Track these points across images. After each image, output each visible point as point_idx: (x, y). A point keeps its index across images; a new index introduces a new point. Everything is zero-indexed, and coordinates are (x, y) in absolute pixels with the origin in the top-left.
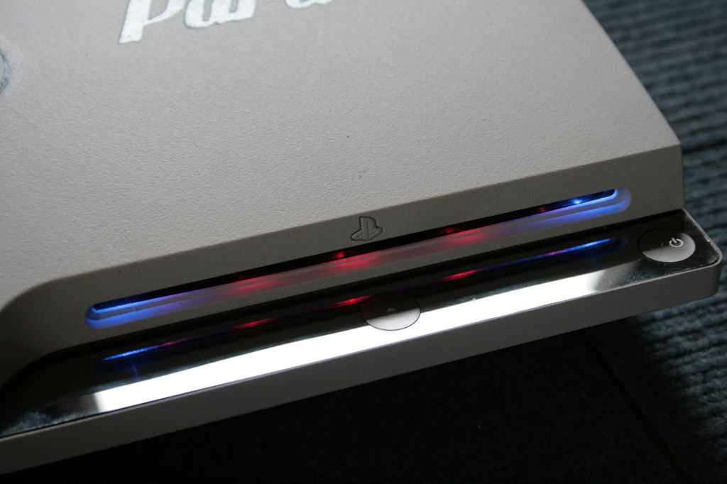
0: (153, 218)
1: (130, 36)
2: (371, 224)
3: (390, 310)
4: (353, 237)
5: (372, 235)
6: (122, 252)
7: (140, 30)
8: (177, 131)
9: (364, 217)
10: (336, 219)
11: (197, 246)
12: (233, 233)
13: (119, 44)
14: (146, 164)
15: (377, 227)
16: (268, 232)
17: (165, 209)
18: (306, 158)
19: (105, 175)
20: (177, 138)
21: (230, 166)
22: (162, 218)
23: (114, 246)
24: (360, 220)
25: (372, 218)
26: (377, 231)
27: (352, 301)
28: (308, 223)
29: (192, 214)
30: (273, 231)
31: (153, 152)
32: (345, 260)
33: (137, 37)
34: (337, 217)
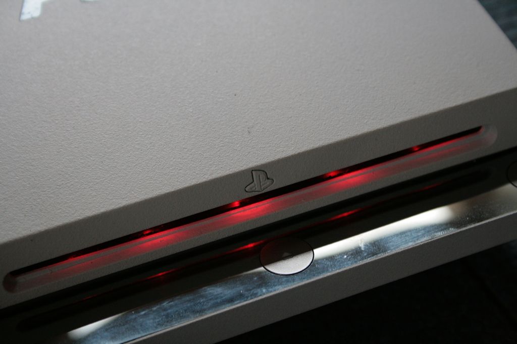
0: (59, 186)
1: (29, 13)
2: (262, 176)
3: (286, 254)
4: (247, 189)
5: (265, 185)
6: (33, 221)
7: (39, 6)
8: (78, 100)
9: (256, 170)
10: (230, 175)
11: (103, 210)
12: (135, 195)
13: (19, 20)
14: (50, 133)
15: (268, 179)
16: (168, 191)
17: (71, 176)
18: (198, 118)
19: (13, 147)
20: (78, 107)
21: (128, 130)
22: (68, 185)
23: (25, 216)
24: (252, 173)
25: (263, 171)
26: (268, 182)
27: (251, 245)
28: (204, 180)
29: (96, 179)
30: (173, 190)
31: (57, 122)
32: (241, 209)
33: (37, 13)
34: (231, 173)
